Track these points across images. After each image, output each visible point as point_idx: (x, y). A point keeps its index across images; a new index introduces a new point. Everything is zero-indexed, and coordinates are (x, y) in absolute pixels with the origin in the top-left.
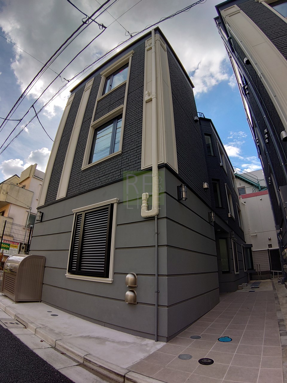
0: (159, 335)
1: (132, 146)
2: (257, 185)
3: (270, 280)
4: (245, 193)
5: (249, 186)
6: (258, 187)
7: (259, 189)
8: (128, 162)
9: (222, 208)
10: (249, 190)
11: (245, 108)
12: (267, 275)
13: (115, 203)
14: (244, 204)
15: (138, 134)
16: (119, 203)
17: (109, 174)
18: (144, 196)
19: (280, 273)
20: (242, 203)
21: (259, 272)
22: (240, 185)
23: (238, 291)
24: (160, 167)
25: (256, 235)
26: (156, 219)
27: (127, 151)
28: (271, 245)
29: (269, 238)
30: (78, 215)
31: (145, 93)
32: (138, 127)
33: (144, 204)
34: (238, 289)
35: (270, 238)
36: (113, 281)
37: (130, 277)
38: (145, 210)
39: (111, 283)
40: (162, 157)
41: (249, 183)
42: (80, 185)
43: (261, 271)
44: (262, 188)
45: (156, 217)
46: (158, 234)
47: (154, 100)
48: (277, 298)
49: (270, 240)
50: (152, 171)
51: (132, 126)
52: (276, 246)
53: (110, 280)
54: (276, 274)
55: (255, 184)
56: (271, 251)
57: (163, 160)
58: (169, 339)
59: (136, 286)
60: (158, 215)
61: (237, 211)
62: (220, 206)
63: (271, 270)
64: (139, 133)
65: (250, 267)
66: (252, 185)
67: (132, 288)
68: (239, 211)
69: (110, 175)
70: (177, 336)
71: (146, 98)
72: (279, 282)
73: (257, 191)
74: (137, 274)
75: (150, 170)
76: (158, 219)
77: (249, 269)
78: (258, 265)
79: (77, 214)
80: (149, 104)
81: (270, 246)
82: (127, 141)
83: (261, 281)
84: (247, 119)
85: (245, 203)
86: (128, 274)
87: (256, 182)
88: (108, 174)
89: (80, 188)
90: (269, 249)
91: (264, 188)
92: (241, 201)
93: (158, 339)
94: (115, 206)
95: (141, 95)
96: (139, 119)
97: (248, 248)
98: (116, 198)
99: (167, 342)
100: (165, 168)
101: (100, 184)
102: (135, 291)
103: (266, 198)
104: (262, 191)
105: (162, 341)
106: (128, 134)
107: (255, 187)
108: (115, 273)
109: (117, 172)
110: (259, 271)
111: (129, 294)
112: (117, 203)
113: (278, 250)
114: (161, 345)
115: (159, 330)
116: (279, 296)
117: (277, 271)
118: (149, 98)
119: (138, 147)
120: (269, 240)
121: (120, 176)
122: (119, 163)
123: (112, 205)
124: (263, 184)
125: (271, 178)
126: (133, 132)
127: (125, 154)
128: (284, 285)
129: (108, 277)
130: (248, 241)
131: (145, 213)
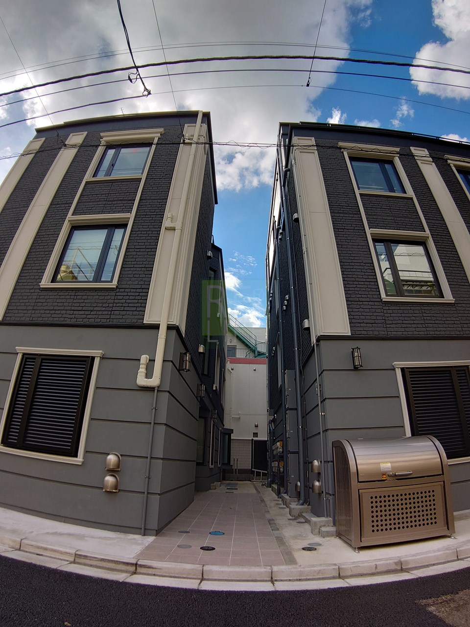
0: (146, 528)
1: (134, 283)
2: (254, 348)
3: (250, 482)
4: (235, 355)
5: (243, 346)
6: (254, 351)
7: (255, 353)
8: (124, 305)
9: (207, 376)
10: (241, 353)
11: (268, 245)
12: (246, 475)
13: (97, 357)
14: (232, 371)
15: (145, 269)
16: (103, 358)
17: (92, 311)
18: (144, 358)
19: (264, 474)
20: (229, 370)
21: (236, 470)
22: (231, 342)
23: (210, 491)
24: (170, 328)
25: (240, 418)
26: (156, 391)
27: (125, 288)
28: (257, 433)
29: (255, 425)
30: (27, 358)
31: (167, 214)
32: (148, 259)
33: (142, 370)
34: (210, 489)
35: (257, 424)
36: (83, 463)
37: (112, 458)
38: (143, 378)
39: (80, 464)
40: (175, 316)
41: (243, 343)
42: (33, 310)
43: (239, 468)
44: (260, 354)
45: (156, 389)
46: (156, 409)
47: (178, 232)
48: (263, 501)
49: (257, 426)
50: (159, 329)
51: (138, 253)
52: (263, 437)
53: (79, 459)
54: (258, 474)
55: (252, 347)
56: (256, 441)
57: (175, 321)
58: (158, 532)
59: (120, 469)
60: (158, 387)
61: (222, 380)
62: (206, 373)
63: (252, 468)
64: (148, 269)
65: (226, 462)
66: (247, 345)
67: (113, 472)
68: (224, 380)
69: (92, 313)
70: (163, 531)
71: (166, 223)
72: (263, 485)
73: (251, 356)
74: (121, 455)
75: (156, 327)
76: (158, 391)
77: (223, 464)
78: (236, 460)
79: (26, 356)
80: (169, 233)
81: (256, 435)
82: (126, 273)
83: (238, 482)
84: (267, 259)
85: (232, 369)
86: (109, 454)
87: (253, 342)
88: (89, 311)
89: (33, 315)
90: (254, 439)
91: (263, 354)
92: (229, 366)
93: (145, 532)
94: (97, 362)
95: (160, 213)
96: (151, 249)
97: (227, 434)
98: (101, 351)
99: (156, 536)
100: (175, 331)
101: (73, 321)
102: (117, 476)
103: (262, 369)
104: (258, 358)
105: (150, 536)
106: (130, 263)
107: (251, 350)
108: (86, 452)
109: (104, 313)
110: (236, 468)
111: (109, 479)
112: (101, 357)
113: (265, 442)
114: (150, 539)
115: (146, 523)
116: (265, 499)
117: (260, 471)
118: (171, 225)
119: (143, 289)
120: (255, 426)
121: (108, 320)
122: (109, 301)
123: (93, 358)
124: (263, 348)
125: (276, 349)
126: (138, 263)
127: (121, 290)
128: (271, 489)
129: (76, 456)
130: (228, 425)
131: (142, 380)
